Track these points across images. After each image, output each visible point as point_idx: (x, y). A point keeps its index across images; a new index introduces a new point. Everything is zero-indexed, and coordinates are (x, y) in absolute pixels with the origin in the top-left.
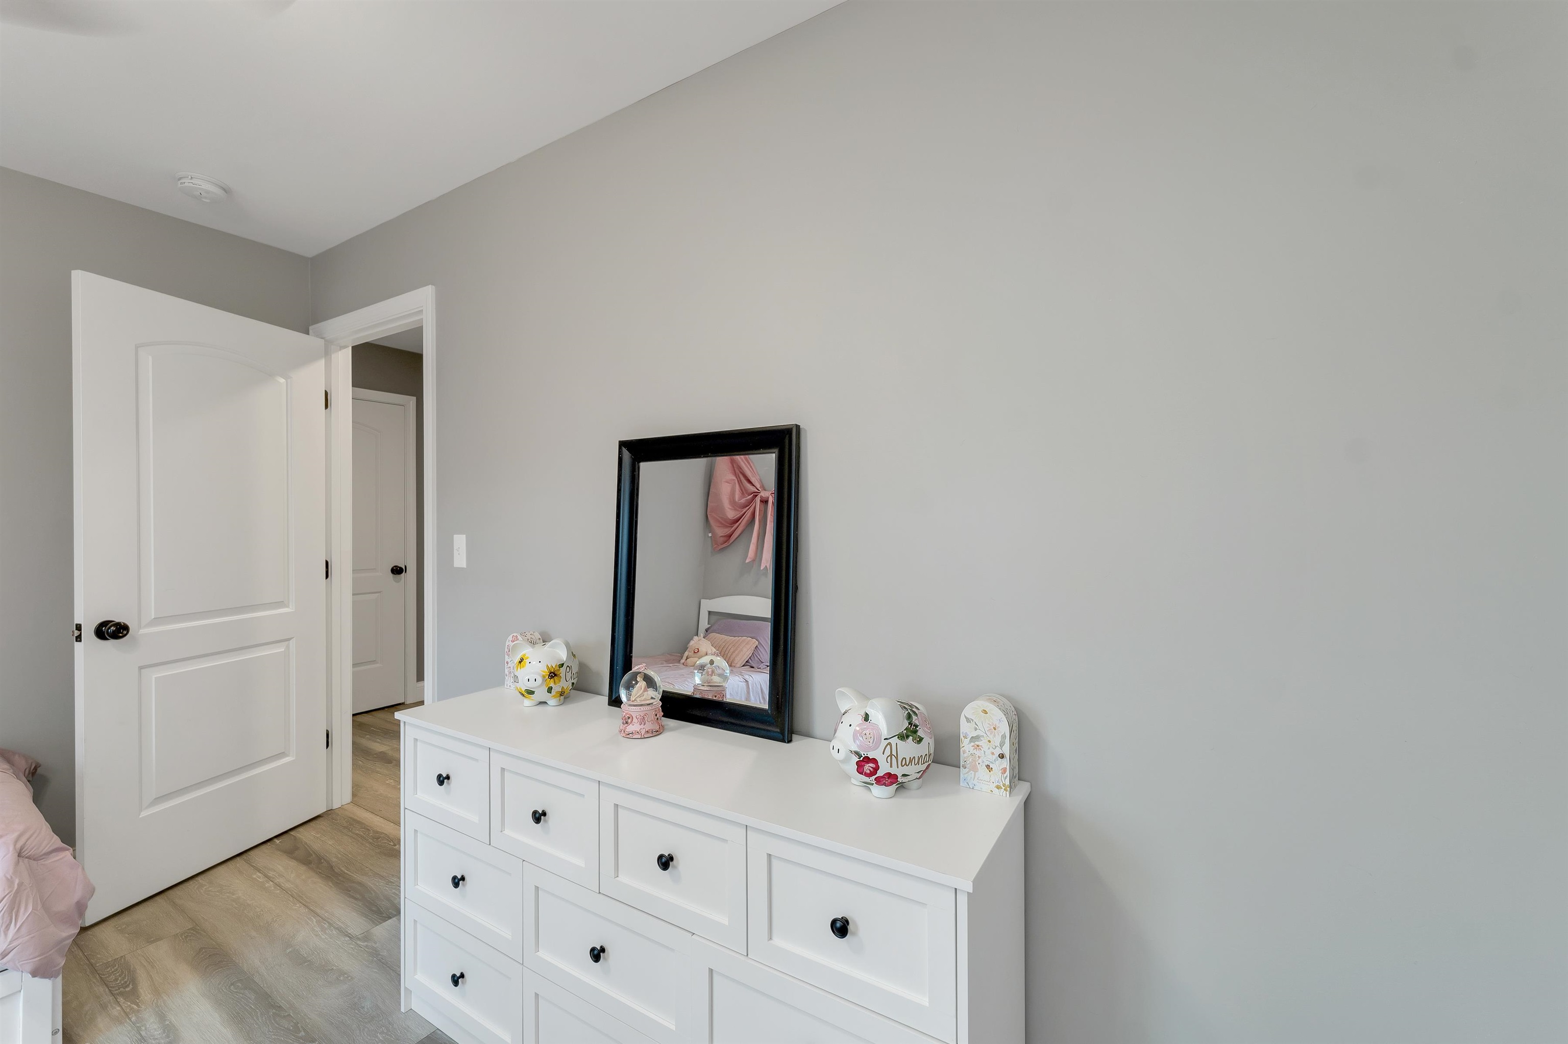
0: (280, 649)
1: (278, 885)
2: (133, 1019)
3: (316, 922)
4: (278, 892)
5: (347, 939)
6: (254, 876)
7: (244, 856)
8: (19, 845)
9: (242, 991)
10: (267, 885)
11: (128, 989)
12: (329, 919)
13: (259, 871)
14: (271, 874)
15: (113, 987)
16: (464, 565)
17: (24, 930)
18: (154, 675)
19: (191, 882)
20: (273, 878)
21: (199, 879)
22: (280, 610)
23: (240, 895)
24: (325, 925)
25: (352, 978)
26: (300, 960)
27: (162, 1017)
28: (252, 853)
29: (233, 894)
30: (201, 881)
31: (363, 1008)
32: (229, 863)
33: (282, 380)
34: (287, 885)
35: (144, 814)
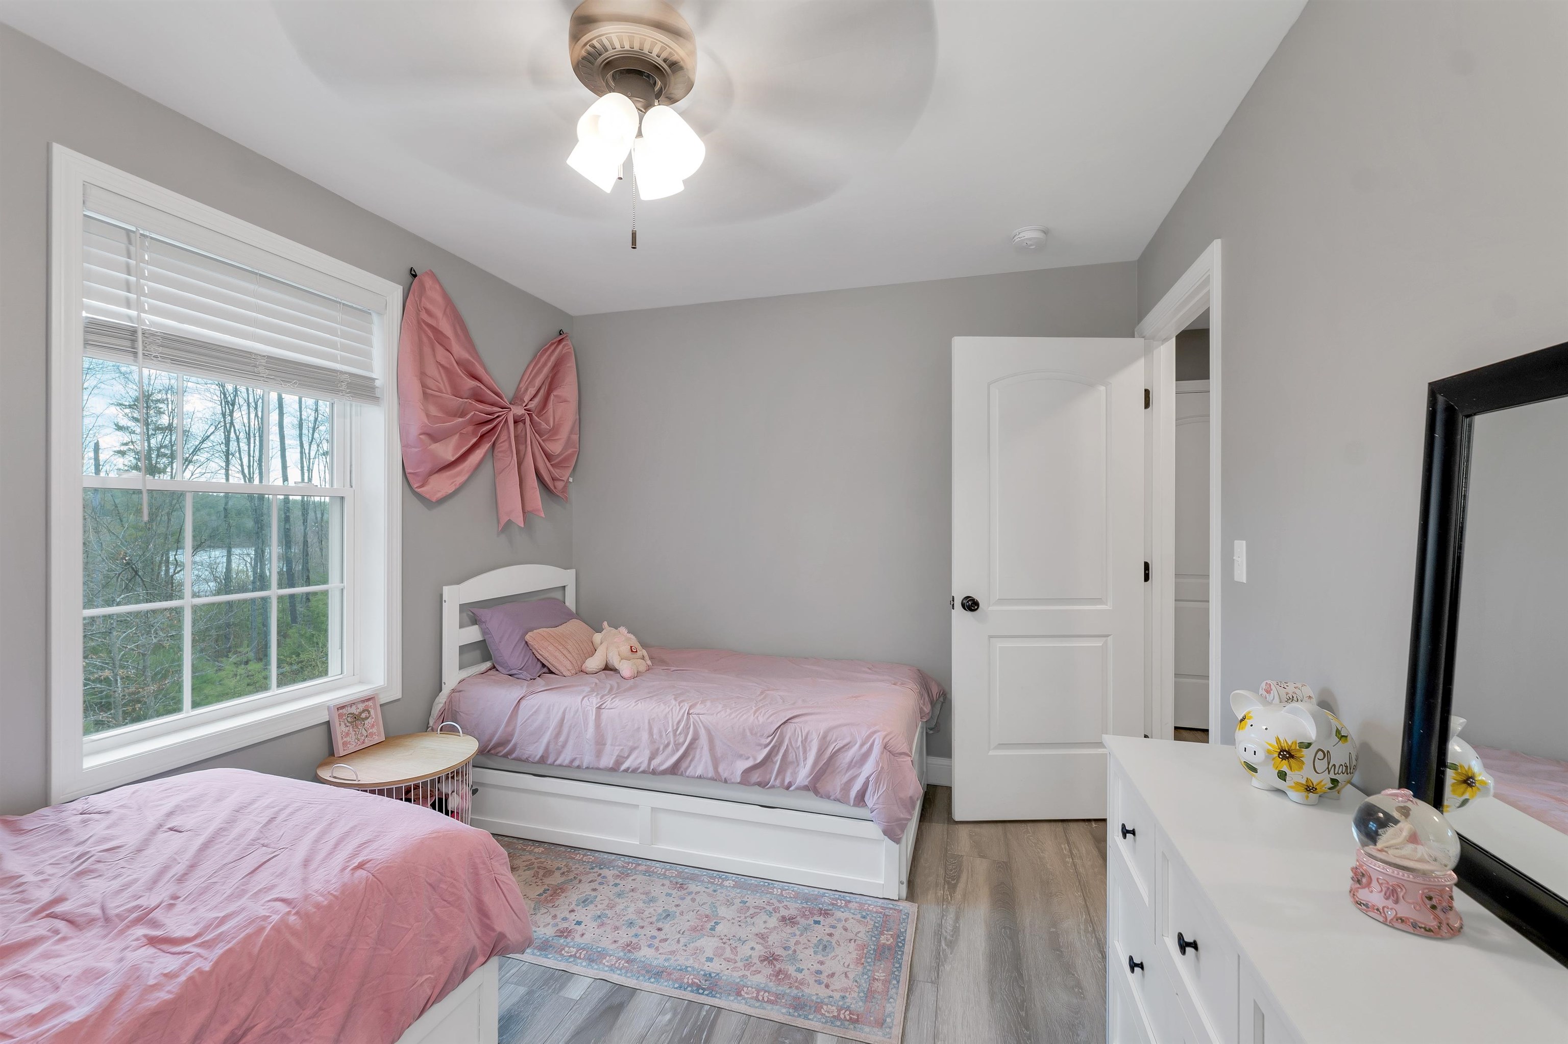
0: (1098, 643)
1: (1074, 865)
2: (944, 906)
3: (1085, 920)
4: (1072, 871)
5: (1100, 955)
6: (1063, 846)
7: (1065, 824)
8: (886, 740)
9: (1007, 939)
10: (1067, 859)
11: (953, 882)
12: (1095, 924)
13: (1068, 843)
14: (1075, 852)
15: (947, 875)
16: (1244, 580)
17: (881, 800)
18: (999, 644)
19: (1023, 825)
20: (1074, 856)
21: (1029, 825)
22: (1098, 606)
23: (1046, 856)
24: (1089, 928)
25: (1084, 998)
26: (1056, 946)
27: (957, 919)
28: (1072, 825)
29: (1042, 852)
30: (1029, 828)
31: (1078, 1035)
32: (1053, 824)
33: (1102, 388)
34: (1081, 870)
35: (991, 753)
